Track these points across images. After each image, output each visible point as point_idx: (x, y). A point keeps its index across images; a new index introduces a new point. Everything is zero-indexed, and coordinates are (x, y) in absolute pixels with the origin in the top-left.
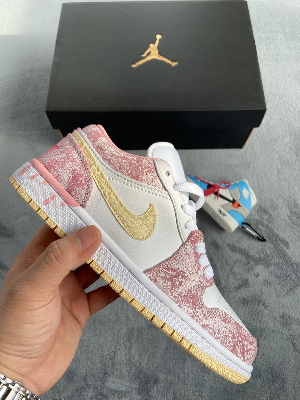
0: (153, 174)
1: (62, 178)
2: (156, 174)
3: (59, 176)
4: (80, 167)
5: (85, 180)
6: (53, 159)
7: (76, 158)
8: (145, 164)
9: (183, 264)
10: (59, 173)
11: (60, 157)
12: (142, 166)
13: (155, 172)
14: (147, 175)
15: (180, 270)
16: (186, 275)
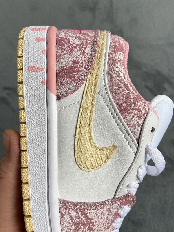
0: (139, 121)
1: (62, 60)
2: (142, 122)
3: (60, 55)
4: (84, 63)
5: (79, 77)
6: (68, 38)
7: (87, 52)
8: (139, 106)
9: (98, 217)
10: (62, 54)
11: (75, 41)
12: (135, 105)
13: (143, 120)
14: (133, 116)
15: (92, 221)
16: (93, 229)
